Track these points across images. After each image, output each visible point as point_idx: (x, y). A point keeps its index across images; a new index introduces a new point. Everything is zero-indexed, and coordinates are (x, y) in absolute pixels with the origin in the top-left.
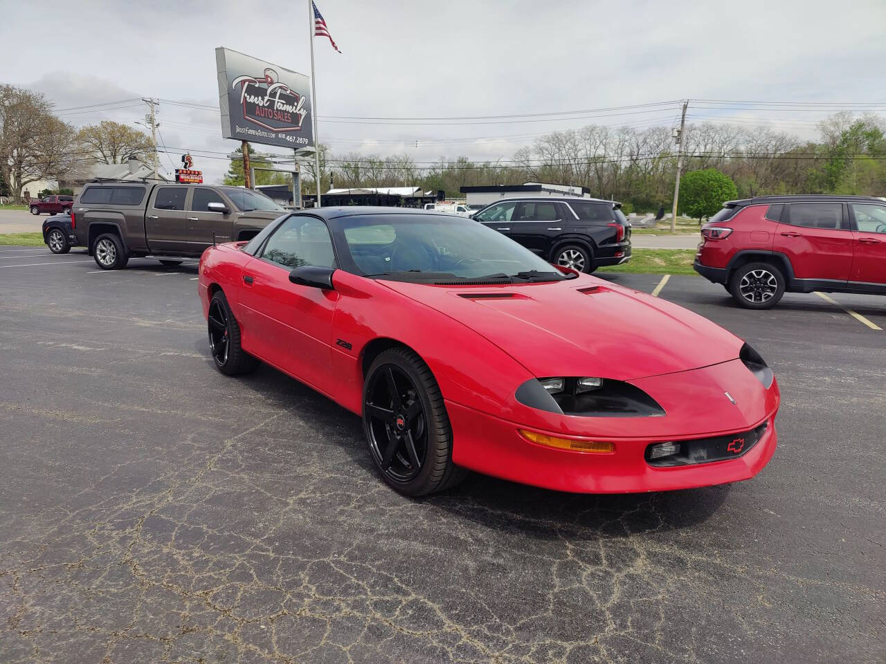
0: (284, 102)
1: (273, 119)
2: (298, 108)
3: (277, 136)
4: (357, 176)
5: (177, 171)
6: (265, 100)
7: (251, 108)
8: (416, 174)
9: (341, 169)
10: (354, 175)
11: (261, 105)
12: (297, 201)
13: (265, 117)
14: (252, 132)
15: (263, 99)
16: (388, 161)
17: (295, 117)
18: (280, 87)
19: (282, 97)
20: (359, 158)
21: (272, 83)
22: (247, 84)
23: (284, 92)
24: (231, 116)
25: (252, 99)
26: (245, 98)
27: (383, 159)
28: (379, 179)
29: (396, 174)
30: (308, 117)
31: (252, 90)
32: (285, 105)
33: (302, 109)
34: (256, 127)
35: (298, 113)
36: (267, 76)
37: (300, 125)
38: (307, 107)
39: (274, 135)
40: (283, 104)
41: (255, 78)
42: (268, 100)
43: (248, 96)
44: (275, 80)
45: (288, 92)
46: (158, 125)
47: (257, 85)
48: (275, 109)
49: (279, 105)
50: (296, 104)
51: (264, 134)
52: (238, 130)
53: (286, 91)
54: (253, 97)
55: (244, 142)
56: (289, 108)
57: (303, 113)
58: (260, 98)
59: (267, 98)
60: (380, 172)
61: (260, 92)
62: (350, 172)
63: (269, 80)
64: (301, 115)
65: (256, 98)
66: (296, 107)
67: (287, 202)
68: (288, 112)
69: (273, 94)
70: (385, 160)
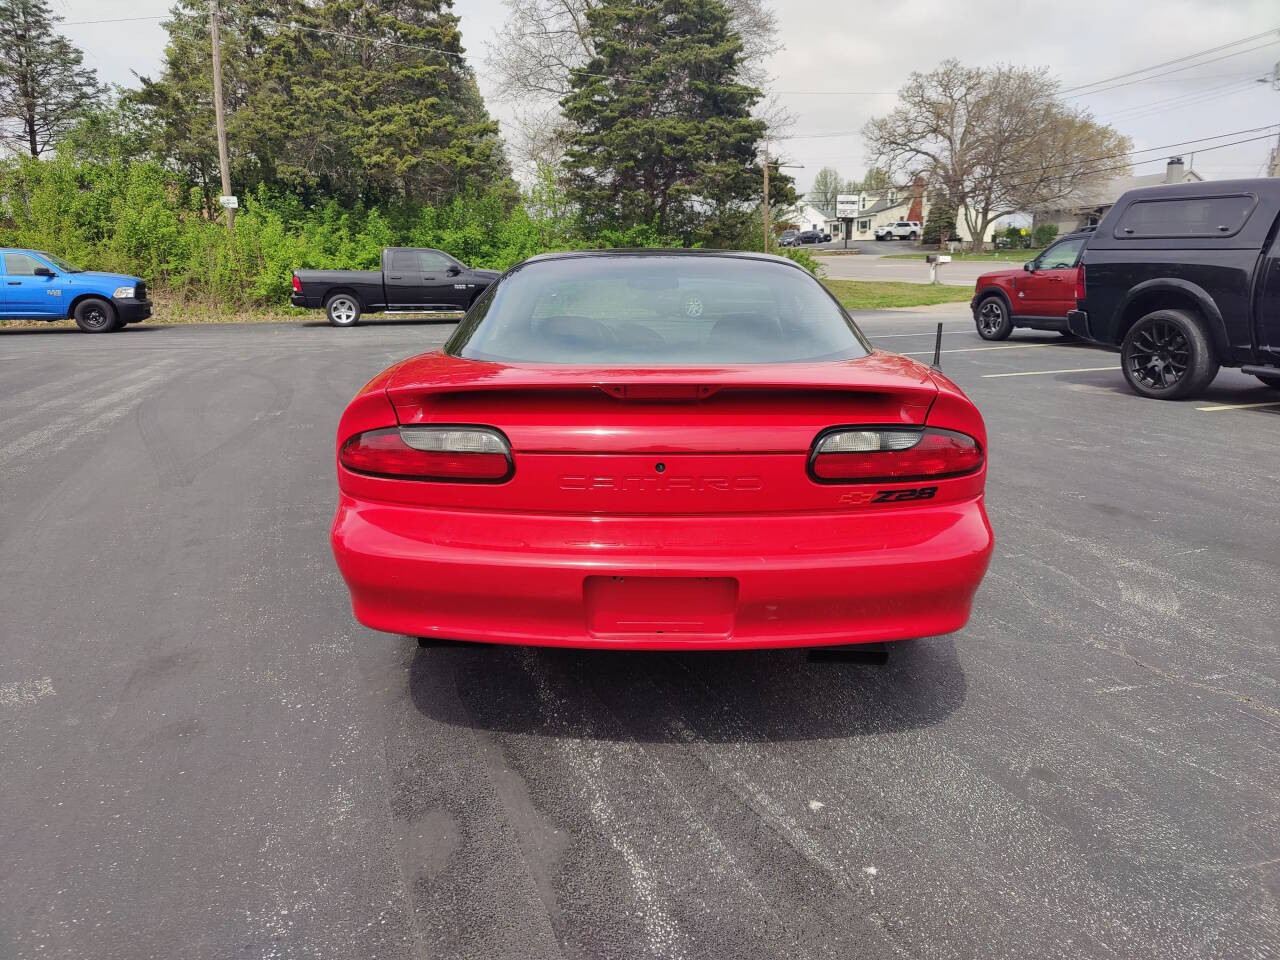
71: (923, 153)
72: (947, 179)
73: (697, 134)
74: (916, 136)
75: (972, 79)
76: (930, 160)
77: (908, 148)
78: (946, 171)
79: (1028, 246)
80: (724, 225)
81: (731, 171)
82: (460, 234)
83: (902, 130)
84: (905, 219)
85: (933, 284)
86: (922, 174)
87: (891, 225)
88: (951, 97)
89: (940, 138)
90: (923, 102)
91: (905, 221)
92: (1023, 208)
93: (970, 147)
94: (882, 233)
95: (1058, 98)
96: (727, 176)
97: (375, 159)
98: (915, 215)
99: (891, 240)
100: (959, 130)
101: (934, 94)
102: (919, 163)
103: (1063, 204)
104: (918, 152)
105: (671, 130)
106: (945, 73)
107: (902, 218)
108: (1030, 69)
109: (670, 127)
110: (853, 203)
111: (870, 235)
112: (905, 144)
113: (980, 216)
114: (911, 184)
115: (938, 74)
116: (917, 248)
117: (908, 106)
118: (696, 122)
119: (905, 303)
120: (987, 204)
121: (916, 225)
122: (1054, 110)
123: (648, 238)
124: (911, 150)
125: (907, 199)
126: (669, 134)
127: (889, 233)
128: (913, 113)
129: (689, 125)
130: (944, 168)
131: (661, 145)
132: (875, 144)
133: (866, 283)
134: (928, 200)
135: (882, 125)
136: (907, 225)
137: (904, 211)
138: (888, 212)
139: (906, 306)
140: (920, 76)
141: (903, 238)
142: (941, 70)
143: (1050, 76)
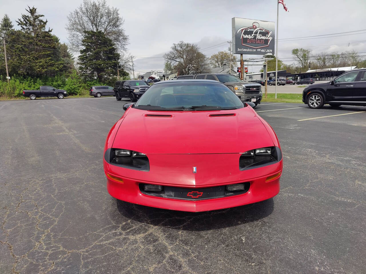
0: (261, 35)
1: (255, 43)
2: (268, 37)
3: (257, 50)
4: (324, 63)
5: (238, 68)
6: (252, 36)
7: (245, 40)
8: (358, 59)
9: (316, 61)
10: (323, 63)
11: (250, 38)
12: (265, 77)
13: (251, 43)
14: (245, 50)
15: (251, 36)
16: (342, 54)
17: (266, 41)
18: (260, 29)
19: (260, 33)
20: (326, 54)
21: (256, 28)
22: (244, 30)
23: (261, 31)
24: (236, 45)
25: (246, 36)
26: (243, 36)
27: (340, 53)
28: (336, 64)
29: (347, 61)
30: (273, 40)
31: (246, 33)
32: (262, 37)
33: (270, 37)
34: (247, 48)
35: (268, 39)
36: (254, 26)
37: (268, 44)
38: (273, 36)
39: (255, 50)
40: (261, 36)
41: (248, 27)
42: (254, 36)
43: (244, 35)
44: (257, 26)
45: (264, 31)
47: (248, 30)
48: (257, 39)
49: (259, 37)
50: (267, 35)
51: (251, 50)
52: (239, 50)
53: (263, 30)
54: (246, 35)
55: (242, 54)
56: (263, 38)
57: (271, 39)
58: (250, 35)
59: (253, 35)
60: (337, 60)
61: (250, 33)
62: (321, 61)
63: (255, 27)
64: (269, 40)
65: (248, 36)
66: (267, 36)
67: (285, 77)
68: (263, 39)
69: (256, 33)
70: (341, 54)
71: (178, 62)
75: (187, 45)
77: (174, 60)
82: (57, 83)
83: (172, 56)
86: (178, 66)
87: (173, 78)
89: (181, 58)
90: (176, 50)
97: (38, 70)
101: (178, 48)
110: (162, 73)
117: (173, 51)
128: (175, 53)
130: (182, 65)
132: (166, 59)
138: (172, 75)
140: (175, 44)
142: (180, 43)
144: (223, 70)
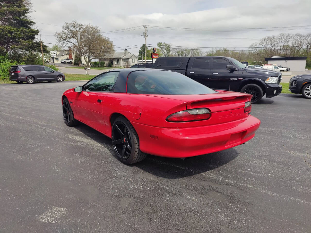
46: (147, 36)
71: (71, 42)
72: (78, 49)
73: (18, 31)
74: (68, 38)
75: (80, 26)
76: (73, 44)
77: (67, 41)
78: (77, 48)
79: (99, 66)
80: (30, 57)
81: (30, 43)
83: (64, 36)
84: (68, 58)
85: (87, 75)
86: (71, 48)
87: (65, 59)
88: (76, 30)
89: (75, 39)
90: (69, 30)
91: (68, 59)
92: (97, 58)
93: (82, 42)
94: (63, 61)
95: (101, 34)
96: (30, 44)
98: (71, 57)
99: (65, 63)
100: (79, 38)
101: (71, 28)
102: (70, 45)
103: (106, 57)
104: (70, 42)
105: (10, 30)
106: (74, 24)
107: (67, 58)
108: (94, 26)
109: (9, 29)
110: (55, 53)
111: (60, 62)
112: (66, 40)
113: (88, 59)
114: (69, 50)
115: (72, 24)
116: (73, 65)
117: (65, 31)
118: (17, 28)
119: (84, 79)
120: (89, 56)
121: (71, 60)
122: (101, 36)
123: (5, 60)
124: (68, 41)
125: (68, 53)
126: (9, 31)
127: (65, 61)
128: (67, 32)
129: (15, 29)
130: (76, 46)
131: (7, 33)
132: (58, 39)
133: (70, 74)
134: (73, 54)
135: (59, 34)
136: (69, 60)
137: (68, 56)
138: (63, 56)
139: (85, 80)
140: (68, 23)
141: (68, 63)
142: (73, 23)
143: (99, 28)
144: (124, 55)
